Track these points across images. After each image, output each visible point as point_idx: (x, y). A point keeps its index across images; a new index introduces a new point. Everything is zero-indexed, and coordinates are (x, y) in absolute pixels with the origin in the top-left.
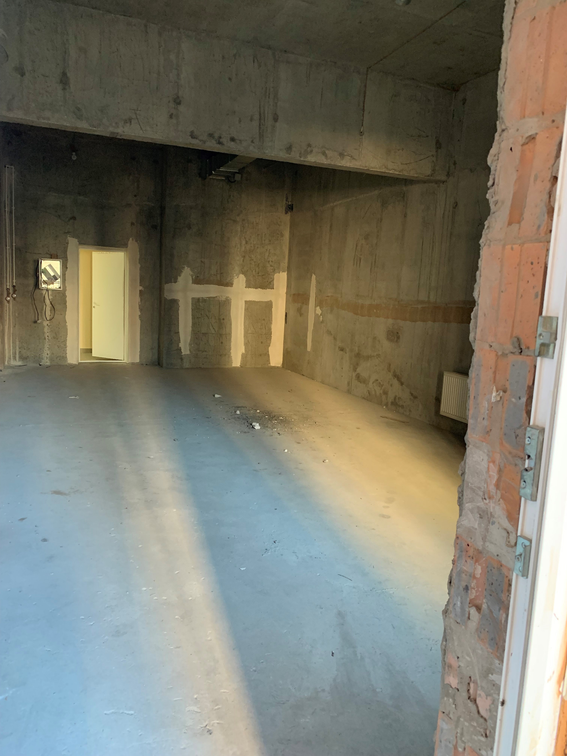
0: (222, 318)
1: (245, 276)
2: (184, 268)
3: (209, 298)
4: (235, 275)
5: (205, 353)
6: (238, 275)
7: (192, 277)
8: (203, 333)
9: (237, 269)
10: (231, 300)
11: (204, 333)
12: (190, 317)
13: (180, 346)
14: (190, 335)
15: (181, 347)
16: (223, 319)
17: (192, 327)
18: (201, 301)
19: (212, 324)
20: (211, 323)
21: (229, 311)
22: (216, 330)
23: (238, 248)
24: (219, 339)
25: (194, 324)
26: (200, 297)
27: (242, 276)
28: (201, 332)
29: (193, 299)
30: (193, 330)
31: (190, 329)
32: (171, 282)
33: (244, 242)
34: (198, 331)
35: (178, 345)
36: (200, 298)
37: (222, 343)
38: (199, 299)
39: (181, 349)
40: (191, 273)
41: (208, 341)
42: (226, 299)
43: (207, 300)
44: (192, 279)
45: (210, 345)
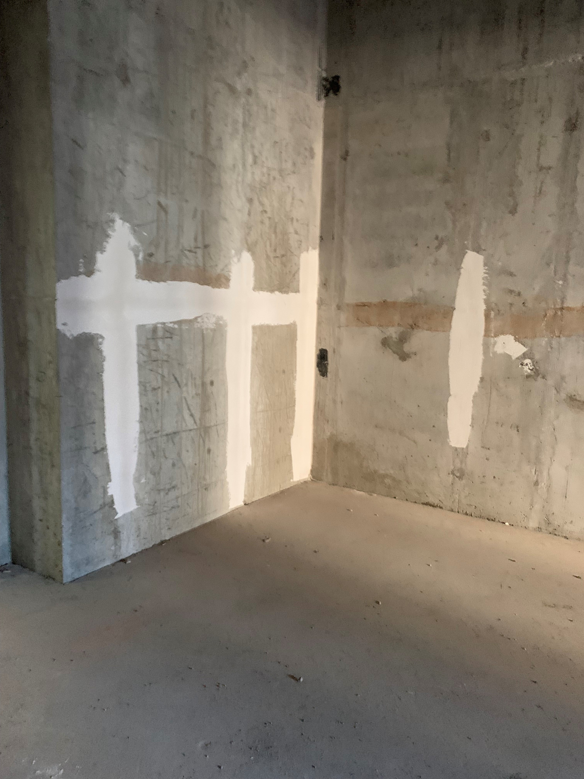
0: (208, 382)
1: (253, 254)
2: (113, 221)
3: (180, 322)
4: (233, 252)
5: (173, 494)
6: (239, 253)
7: (136, 256)
8: (167, 435)
9: (237, 235)
10: (226, 325)
11: (170, 434)
12: (135, 390)
13: (109, 494)
14: (137, 449)
15: (112, 496)
16: (212, 383)
17: (141, 422)
18: (160, 333)
19: (187, 404)
20: (185, 399)
21: (223, 358)
22: (197, 416)
23: (238, 175)
24: (204, 442)
25: (145, 411)
26: (158, 323)
27: (246, 256)
28: (164, 433)
29: (141, 328)
30: (143, 432)
31: (134, 429)
32: (77, 274)
33: (250, 159)
34: (157, 432)
35: (105, 491)
36: (159, 325)
37: (209, 451)
38: (155, 329)
39: (113, 502)
40: (134, 242)
41: (179, 455)
42: (216, 324)
43: (174, 329)
44: (138, 262)
45: (184, 466)
